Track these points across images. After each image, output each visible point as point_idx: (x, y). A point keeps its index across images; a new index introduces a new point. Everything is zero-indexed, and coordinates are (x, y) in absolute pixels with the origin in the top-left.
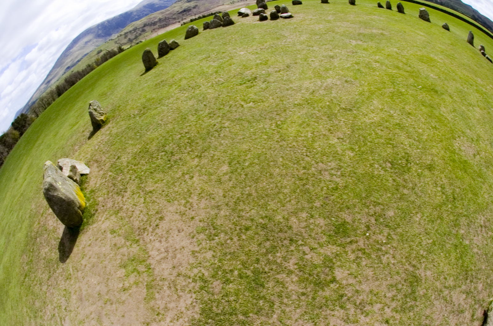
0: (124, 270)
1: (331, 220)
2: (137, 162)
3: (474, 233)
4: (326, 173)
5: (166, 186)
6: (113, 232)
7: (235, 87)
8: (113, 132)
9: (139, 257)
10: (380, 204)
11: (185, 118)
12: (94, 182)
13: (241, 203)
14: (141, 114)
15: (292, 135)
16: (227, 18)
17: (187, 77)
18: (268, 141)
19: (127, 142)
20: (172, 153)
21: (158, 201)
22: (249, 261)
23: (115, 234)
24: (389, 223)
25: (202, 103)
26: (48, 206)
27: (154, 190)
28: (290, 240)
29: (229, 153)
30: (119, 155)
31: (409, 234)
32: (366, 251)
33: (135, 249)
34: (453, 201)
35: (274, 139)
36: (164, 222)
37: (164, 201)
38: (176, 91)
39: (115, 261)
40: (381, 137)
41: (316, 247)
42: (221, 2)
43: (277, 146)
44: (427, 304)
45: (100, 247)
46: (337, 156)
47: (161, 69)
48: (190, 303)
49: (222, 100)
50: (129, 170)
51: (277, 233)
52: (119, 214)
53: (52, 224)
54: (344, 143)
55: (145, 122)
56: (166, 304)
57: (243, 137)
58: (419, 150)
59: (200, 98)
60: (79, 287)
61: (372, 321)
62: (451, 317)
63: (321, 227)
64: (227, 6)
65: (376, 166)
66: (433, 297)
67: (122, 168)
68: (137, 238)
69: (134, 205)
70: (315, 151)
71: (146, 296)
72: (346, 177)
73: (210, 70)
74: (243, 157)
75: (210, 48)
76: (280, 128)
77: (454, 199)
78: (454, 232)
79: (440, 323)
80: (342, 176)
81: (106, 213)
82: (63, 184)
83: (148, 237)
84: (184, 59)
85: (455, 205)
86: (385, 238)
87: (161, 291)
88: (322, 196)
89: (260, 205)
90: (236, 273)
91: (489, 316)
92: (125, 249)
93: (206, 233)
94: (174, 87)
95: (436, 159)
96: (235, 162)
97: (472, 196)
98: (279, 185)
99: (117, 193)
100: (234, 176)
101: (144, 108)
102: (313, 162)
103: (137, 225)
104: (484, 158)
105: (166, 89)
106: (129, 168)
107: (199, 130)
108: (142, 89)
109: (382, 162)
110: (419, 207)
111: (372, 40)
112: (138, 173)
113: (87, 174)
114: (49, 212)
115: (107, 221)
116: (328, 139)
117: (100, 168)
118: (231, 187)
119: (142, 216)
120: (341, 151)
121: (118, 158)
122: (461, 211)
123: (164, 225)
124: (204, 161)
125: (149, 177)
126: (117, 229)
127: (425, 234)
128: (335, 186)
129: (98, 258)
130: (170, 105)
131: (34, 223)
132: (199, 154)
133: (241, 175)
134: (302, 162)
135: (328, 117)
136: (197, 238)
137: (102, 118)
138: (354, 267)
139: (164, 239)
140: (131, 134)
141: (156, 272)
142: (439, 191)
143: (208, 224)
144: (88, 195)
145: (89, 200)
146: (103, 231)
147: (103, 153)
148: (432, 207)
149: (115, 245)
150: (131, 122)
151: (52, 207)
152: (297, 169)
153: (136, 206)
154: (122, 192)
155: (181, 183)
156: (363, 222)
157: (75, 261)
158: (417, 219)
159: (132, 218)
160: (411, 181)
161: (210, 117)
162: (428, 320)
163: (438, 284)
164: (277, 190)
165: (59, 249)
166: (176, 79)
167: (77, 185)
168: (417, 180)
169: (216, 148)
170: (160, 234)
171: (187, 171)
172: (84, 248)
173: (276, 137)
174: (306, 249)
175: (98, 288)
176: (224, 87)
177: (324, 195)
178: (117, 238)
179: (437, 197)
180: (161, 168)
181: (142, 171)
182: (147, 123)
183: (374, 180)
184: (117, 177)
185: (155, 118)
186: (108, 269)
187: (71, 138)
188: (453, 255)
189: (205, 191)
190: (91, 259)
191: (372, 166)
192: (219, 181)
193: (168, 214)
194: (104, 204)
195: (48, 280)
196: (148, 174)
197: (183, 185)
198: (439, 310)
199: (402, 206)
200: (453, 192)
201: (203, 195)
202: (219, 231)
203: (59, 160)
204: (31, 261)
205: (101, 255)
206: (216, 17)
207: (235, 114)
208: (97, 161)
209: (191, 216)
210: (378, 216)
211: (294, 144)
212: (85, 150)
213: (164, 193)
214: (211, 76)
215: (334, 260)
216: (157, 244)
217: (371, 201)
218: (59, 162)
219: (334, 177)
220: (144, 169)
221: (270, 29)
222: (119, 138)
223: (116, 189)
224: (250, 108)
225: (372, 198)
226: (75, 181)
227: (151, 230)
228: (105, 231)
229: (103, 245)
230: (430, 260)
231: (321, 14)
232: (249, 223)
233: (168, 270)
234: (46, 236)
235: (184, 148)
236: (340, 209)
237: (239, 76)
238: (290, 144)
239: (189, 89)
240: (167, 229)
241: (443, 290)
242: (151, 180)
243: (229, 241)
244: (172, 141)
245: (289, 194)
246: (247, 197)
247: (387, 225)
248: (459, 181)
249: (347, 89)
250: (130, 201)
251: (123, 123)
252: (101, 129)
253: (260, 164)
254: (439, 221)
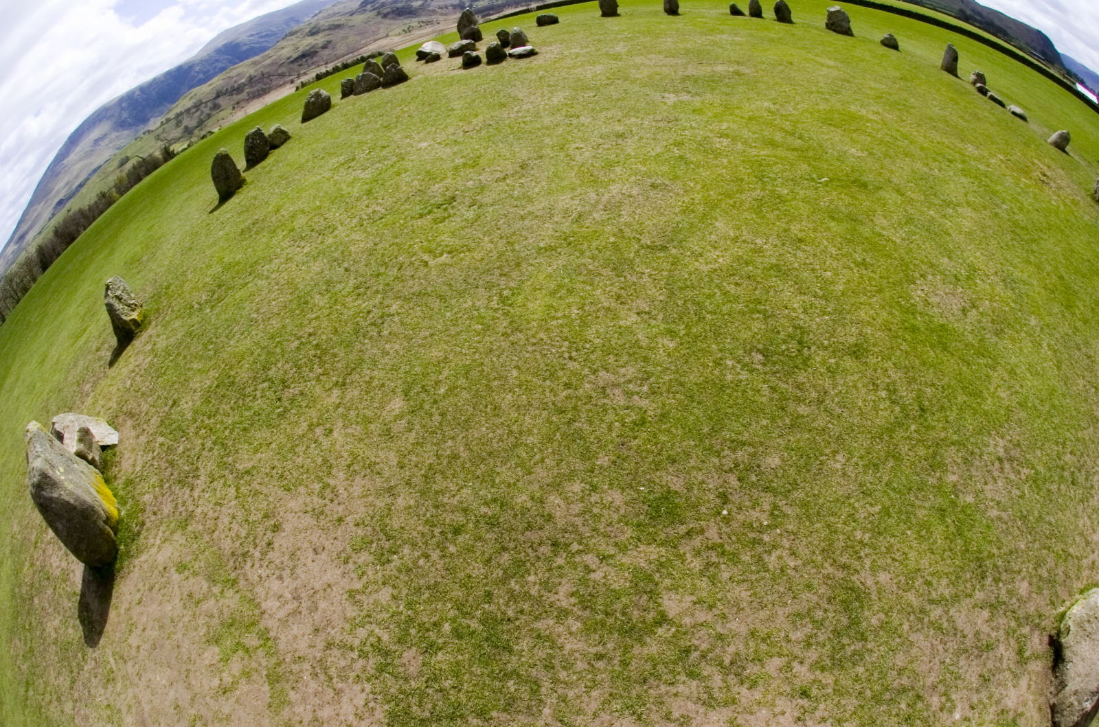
0: (217, 649)
1: (638, 492)
2: (213, 409)
3: (983, 476)
4: (617, 391)
5: (278, 457)
6: (181, 568)
7: (410, 223)
8: (158, 346)
9: (242, 617)
10: (744, 444)
11: (306, 303)
12: (131, 462)
13: (438, 477)
14: (215, 301)
15: (535, 316)
16: (393, 66)
17: (306, 209)
18: (484, 337)
19: (188, 366)
20: (284, 382)
21: (265, 491)
22: (471, 599)
23: (186, 573)
24: (772, 481)
25: (340, 266)
26: (44, 524)
27: (254, 467)
28: (552, 545)
29: (402, 370)
30: (175, 396)
31: (821, 501)
32: (727, 548)
33: (231, 601)
34: (921, 415)
35: (497, 330)
36: (284, 534)
37: (276, 488)
38: (285, 244)
39: (196, 630)
40: (737, 299)
41: (612, 552)
42: (381, 31)
43: (505, 345)
44: (893, 644)
45: (160, 604)
46: (638, 351)
47: (252, 193)
48: (362, 703)
49: (383, 255)
50: (199, 428)
51: (523, 534)
52: (190, 528)
53: (58, 563)
54: (653, 322)
55: (223, 317)
56: (314, 711)
57: (431, 331)
58: (827, 318)
59: (336, 255)
60: (135, 697)
61: (770, 697)
62: (962, 663)
63: (618, 509)
64: (397, 39)
65: (729, 363)
66: (906, 627)
67: (184, 425)
68: (233, 576)
69: (217, 504)
70: (588, 346)
71: (269, 700)
72: (661, 394)
73: (355, 190)
74: (433, 377)
75: (356, 138)
76: (510, 305)
77: (922, 410)
78: (931, 481)
79: (937, 680)
80: (654, 393)
81: (161, 528)
82: (68, 470)
83: (253, 572)
84: (300, 168)
85: (926, 424)
86: (766, 515)
87: (299, 685)
88: (612, 442)
89: (478, 477)
90: (447, 627)
91: (1065, 645)
92: (212, 602)
93: (373, 550)
94: (281, 234)
95: (869, 331)
96: (418, 388)
97: (965, 398)
98: (515, 428)
99: (180, 482)
100: (417, 420)
101: (219, 286)
102: (586, 371)
103: (227, 548)
104: (990, 312)
105: (264, 240)
106: (198, 424)
107: (337, 325)
108: (215, 244)
109: (741, 352)
110: (839, 438)
111: (713, 89)
112: (218, 434)
113: (114, 446)
114: (49, 537)
115: (167, 544)
116: (616, 317)
117: (139, 430)
118: (413, 444)
119: (235, 527)
120: (647, 341)
121: (174, 403)
122: (943, 435)
123: (283, 541)
124: (353, 393)
125: (242, 441)
126: (188, 559)
127: (861, 496)
128: (639, 417)
129: (161, 627)
130: (273, 276)
131: (23, 564)
132: (341, 380)
133: (431, 415)
134: (561, 373)
135: (614, 269)
136: (355, 563)
137: (135, 315)
138: (704, 585)
139: (288, 571)
140: (196, 347)
141: (282, 646)
142: (884, 399)
143: (374, 530)
144: (121, 493)
145: (125, 503)
146: (161, 568)
147: (143, 394)
148: (869, 436)
149: (190, 595)
150: (195, 319)
151: (51, 524)
152: (552, 390)
153: (220, 505)
154: (190, 479)
155: (308, 447)
156: (710, 486)
157: (117, 639)
158: (838, 466)
159: (217, 532)
160: (814, 386)
161: (359, 295)
162: (905, 678)
163: (911, 597)
164: (512, 439)
165: (80, 617)
166: (283, 216)
167: (97, 471)
168: (827, 383)
169: (375, 363)
170: (277, 562)
171: (319, 419)
172: (129, 609)
173: (502, 326)
174: (590, 559)
175: (172, 693)
176: (386, 225)
177: (617, 440)
178: (192, 580)
179: (880, 413)
180: (263, 417)
181: (225, 428)
182: (226, 320)
183: (727, 394)
184: (176, 445)
185: (244, 308)
186: (184, 650)
187: (75, 365)
188: (938, 531)
189: (359, 458)
190: (148, 632)
191: (719, 364)
192: (388, 434)
193: (290, 516)
194: (155, 509)
195: (72, 688)
196: (238, 434)
197: (314, 451)
198: (927, 653)
199: (798, 441)
200: (918, 398)
201: (357, 468)
202: (398, 543)
203: (55, 419)
204: (31, 650)
205: (164, 620)
206: (369, 66)
207: (411, 283)
208: (131, 415)
209: (335, 516)
210: (743, 471)
211: (542, 335)
212: (106, 390)
213: (275, 471)
214: (358, 204)
215: (657, 577)
216: (275, 585)
217: (725, 440)
218: (54, 424)
219: (636, 397)
220: (230, 422)
221: (486, 86)
222: (171, 358)
223: (176, 473)
224: (443, 267)
225: (726, 434)
226: (92, 462)
227: (257, 554)
228: (165, 568)
229: (166, 598)
230: (883, 549)
231: (600, 41)
232: (460, 518)
233: (306, 637)
234: (50, 591)
235: (307, 369)
236: (656, 465)
237: (418, 198)
238: (533, 336)
239: (311, 236)
240: (290, 549)
241: (928, 608)
242: (246, 446)
243: (421, 562)
244: (283, 356)
245: (539, 446)
246: (450, 462)
247: (767, 488)
248: (932, 370)
249: (655, 203)
250: (207, 496)
251: (177, 323)
252: (134, 342)
253: (471, 389)
254: (891, 463)
